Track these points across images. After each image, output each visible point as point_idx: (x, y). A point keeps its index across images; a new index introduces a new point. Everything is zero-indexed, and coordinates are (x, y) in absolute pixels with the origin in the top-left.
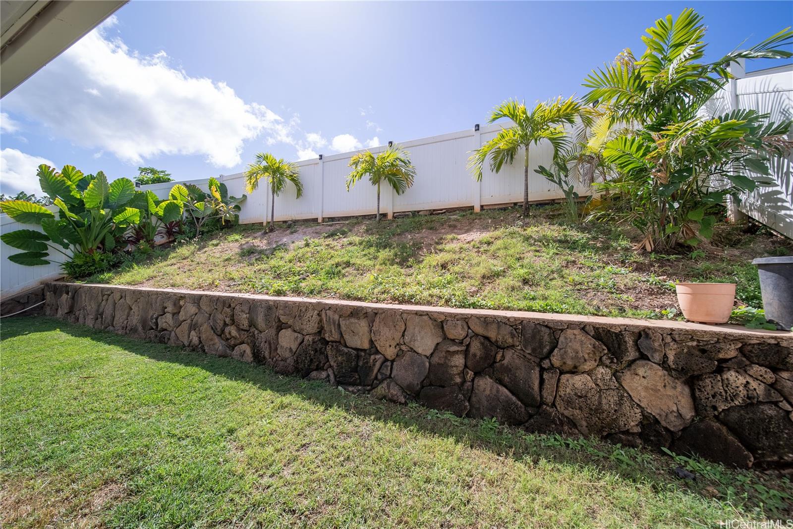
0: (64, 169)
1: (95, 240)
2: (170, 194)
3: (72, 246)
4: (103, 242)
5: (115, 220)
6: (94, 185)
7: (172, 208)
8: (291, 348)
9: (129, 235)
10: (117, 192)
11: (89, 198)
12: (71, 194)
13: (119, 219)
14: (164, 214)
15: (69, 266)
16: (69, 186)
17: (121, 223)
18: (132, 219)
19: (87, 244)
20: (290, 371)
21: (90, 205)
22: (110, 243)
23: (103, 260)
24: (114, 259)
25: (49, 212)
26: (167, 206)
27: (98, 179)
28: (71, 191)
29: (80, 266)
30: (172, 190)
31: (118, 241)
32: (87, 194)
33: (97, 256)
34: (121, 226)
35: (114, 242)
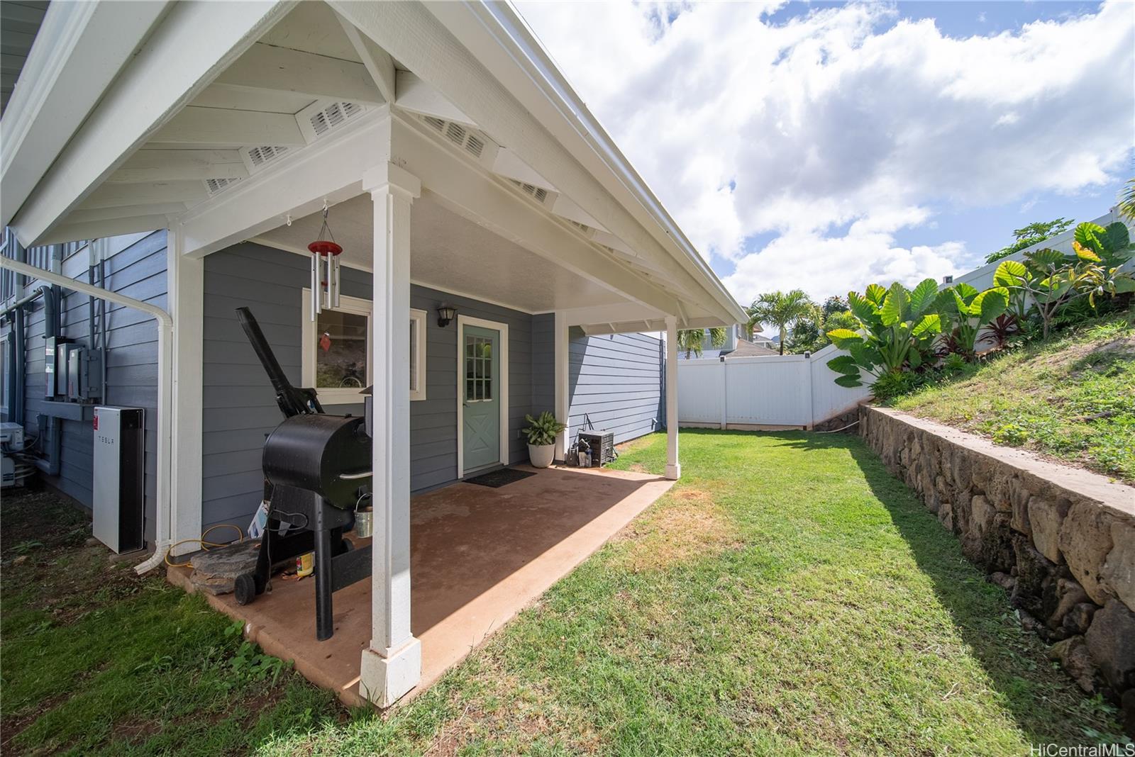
0: (868, 290)
1: (898, 358)
2: (995, 279)
3: (876, 367)
4: (907, 358)
5: (915, 332)
6: (888, 300)
7: (992, 301)
8: (981, 525)
9: (941, 347)
10: (919, 298)
11: (887, 315)
12: (873, 313)
13: (920, 330)
14: (982, 312)
15: (876, 387)
16: (871, 307)
17: (922, 335)
18: (933, 328)
19: (891, 363)
20: (975, 559)
21: (888, 322)
22: (916, 360)
23: (904, 380)
24: (917, 378)
25: (858, 336)
26: (985, 298)
27: (892, 292)
28: (872, 311)
29: (883, 388)
30: (997, 272)
31: (924, 355)
32: (883, 311)
33: (898, 377)
34: (922, 339)
35: (920, 357)
